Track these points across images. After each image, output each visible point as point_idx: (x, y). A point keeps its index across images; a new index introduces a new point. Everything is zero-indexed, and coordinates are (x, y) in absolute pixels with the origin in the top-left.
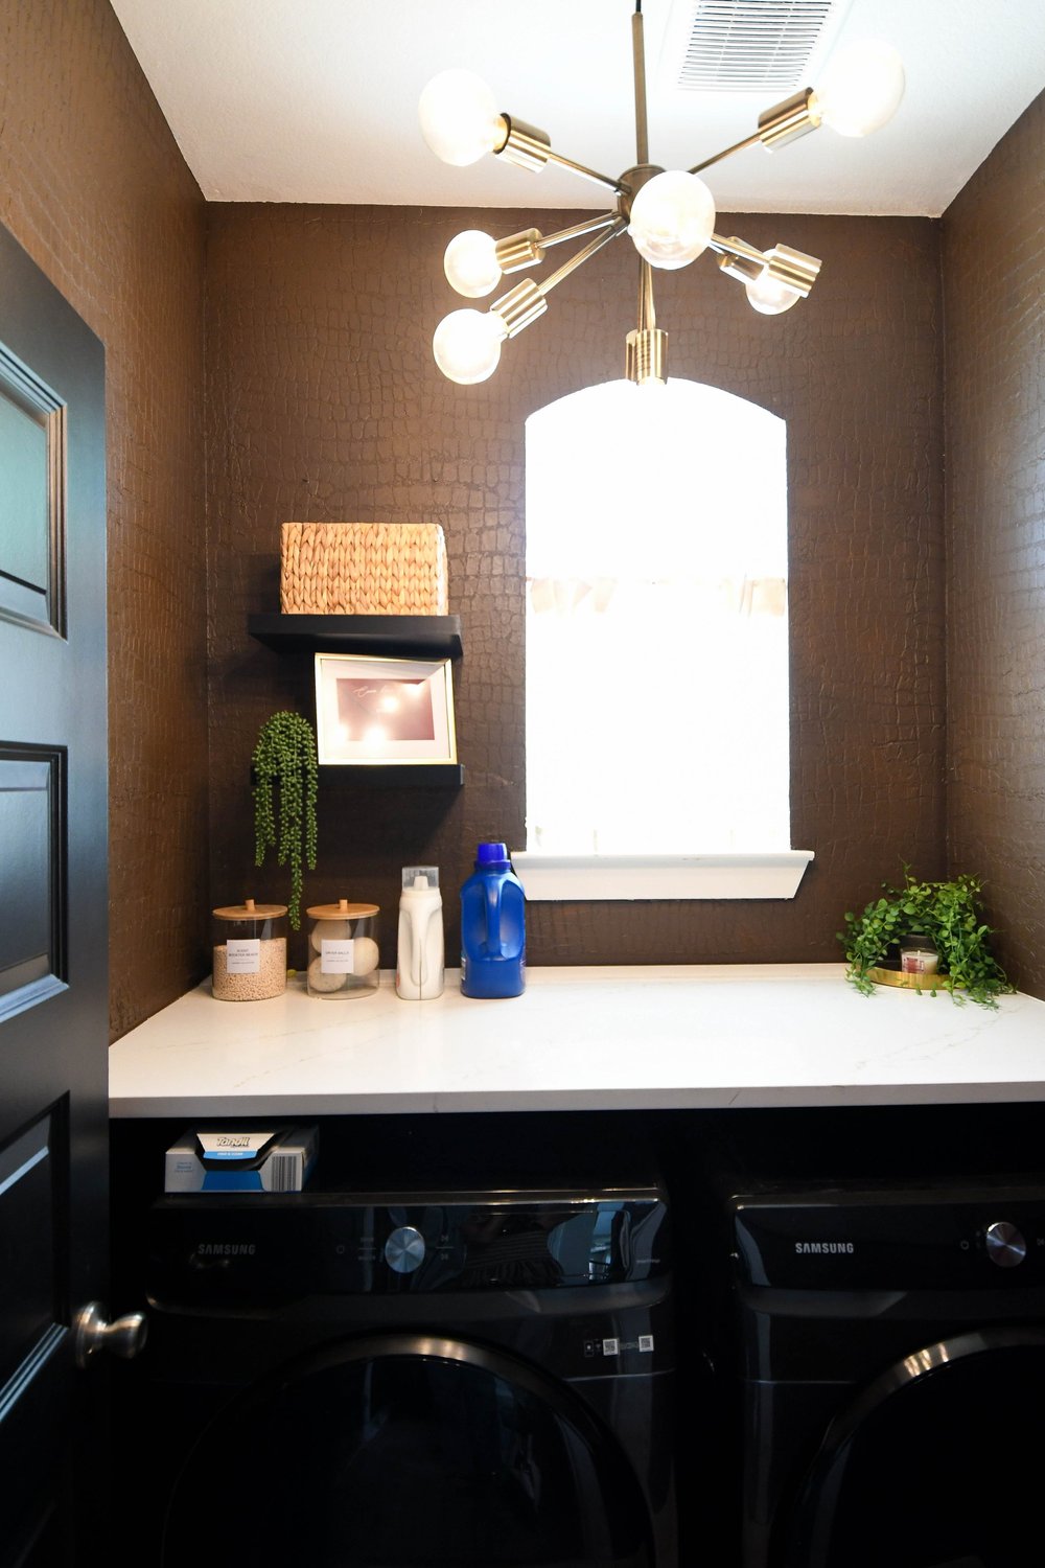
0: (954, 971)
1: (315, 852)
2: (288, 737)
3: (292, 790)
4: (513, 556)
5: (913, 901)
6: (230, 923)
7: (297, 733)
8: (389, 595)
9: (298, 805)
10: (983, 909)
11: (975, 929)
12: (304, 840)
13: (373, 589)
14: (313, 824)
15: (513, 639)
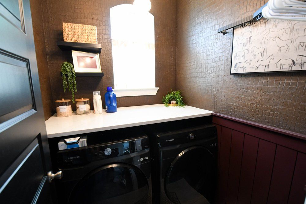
1: (76, 89)
2: (68, 67)
3: (70, 77)
4: (109, 35)
5: (172, 94)
6: (59, 103)
9: (72, 80)
10: (181, 95)
11: (181, 97)
12: (74, 86)
14: (75, 83)
15: (110, 51)
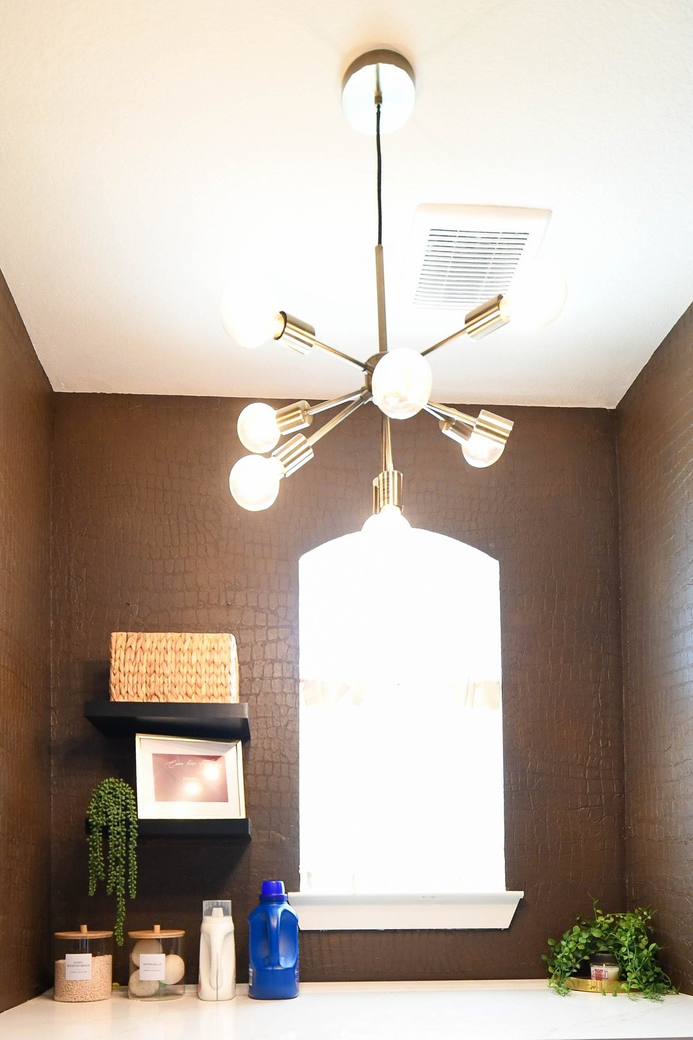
0: (631, 977)
1: (135, 885)
2: (115, 796)
3: (118, 836)
4: (289, 663)
5: (600, 928)
7: (122, 794)
8: (194, 687)
9: (122, 849)
10: (653, 931)
12: (127, 876)
13: (181, 683)
14: (134, 863)
15: (290, 727)
